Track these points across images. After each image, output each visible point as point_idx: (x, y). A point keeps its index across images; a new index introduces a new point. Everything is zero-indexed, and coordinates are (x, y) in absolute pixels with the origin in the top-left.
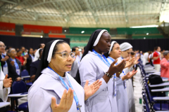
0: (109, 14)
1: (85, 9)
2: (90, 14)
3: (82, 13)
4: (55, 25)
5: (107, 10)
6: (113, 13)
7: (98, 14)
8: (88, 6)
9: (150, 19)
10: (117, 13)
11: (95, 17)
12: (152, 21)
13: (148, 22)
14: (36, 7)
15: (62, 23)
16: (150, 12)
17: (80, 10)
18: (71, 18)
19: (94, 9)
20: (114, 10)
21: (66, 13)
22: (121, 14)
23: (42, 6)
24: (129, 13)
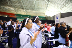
0: (31, 11)
1: (23, 9)
2: (25, 10)
3: (22, 10)
4: (12, 13)
5: (30, 10)
6: (32, 11)
7: (27, 11)
8: (24, 8)
9: (43, 14)
10: (33, 11)
11: (26, 12)
12: (43, 15)
13: (42, 15)
14: (5, 6)
15: (15, 13)
16: (43, 12)
17: (21, 9)
18: (18, 11)
19: (26, 9)
20: (32, 10)
21: (16, 9)
22: (34, 11)
23: (7, 6)
24: (37, 12)
